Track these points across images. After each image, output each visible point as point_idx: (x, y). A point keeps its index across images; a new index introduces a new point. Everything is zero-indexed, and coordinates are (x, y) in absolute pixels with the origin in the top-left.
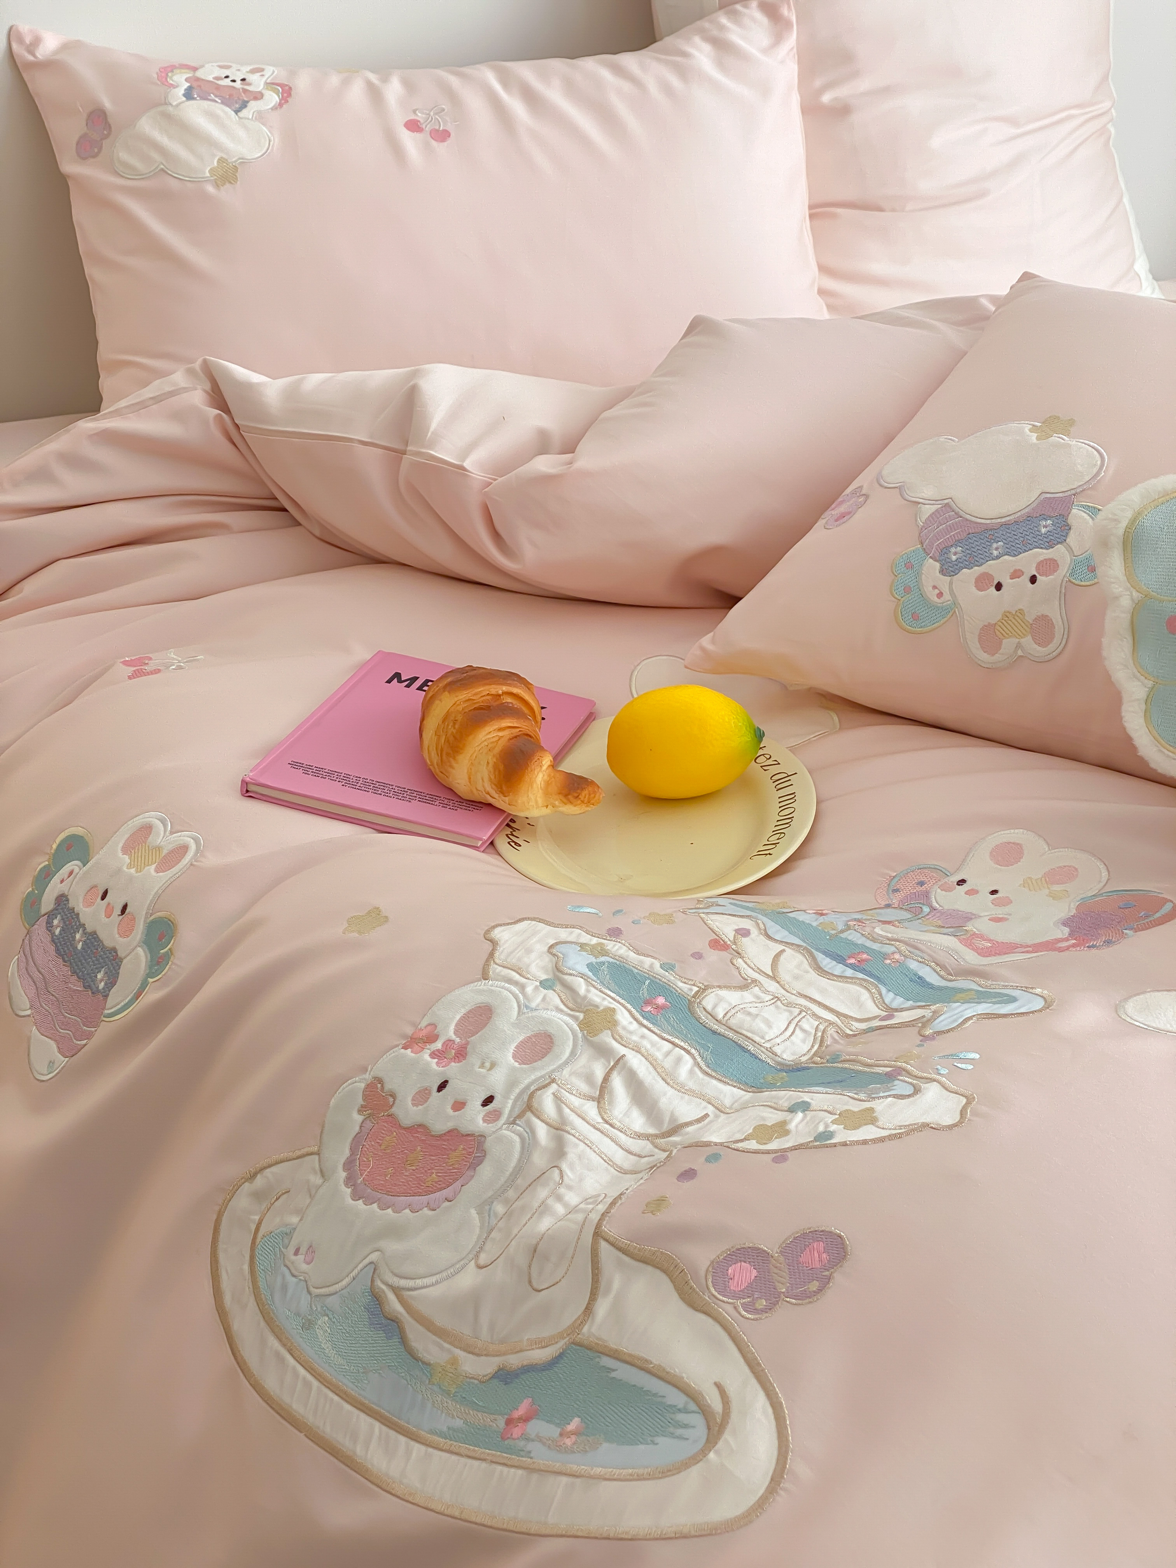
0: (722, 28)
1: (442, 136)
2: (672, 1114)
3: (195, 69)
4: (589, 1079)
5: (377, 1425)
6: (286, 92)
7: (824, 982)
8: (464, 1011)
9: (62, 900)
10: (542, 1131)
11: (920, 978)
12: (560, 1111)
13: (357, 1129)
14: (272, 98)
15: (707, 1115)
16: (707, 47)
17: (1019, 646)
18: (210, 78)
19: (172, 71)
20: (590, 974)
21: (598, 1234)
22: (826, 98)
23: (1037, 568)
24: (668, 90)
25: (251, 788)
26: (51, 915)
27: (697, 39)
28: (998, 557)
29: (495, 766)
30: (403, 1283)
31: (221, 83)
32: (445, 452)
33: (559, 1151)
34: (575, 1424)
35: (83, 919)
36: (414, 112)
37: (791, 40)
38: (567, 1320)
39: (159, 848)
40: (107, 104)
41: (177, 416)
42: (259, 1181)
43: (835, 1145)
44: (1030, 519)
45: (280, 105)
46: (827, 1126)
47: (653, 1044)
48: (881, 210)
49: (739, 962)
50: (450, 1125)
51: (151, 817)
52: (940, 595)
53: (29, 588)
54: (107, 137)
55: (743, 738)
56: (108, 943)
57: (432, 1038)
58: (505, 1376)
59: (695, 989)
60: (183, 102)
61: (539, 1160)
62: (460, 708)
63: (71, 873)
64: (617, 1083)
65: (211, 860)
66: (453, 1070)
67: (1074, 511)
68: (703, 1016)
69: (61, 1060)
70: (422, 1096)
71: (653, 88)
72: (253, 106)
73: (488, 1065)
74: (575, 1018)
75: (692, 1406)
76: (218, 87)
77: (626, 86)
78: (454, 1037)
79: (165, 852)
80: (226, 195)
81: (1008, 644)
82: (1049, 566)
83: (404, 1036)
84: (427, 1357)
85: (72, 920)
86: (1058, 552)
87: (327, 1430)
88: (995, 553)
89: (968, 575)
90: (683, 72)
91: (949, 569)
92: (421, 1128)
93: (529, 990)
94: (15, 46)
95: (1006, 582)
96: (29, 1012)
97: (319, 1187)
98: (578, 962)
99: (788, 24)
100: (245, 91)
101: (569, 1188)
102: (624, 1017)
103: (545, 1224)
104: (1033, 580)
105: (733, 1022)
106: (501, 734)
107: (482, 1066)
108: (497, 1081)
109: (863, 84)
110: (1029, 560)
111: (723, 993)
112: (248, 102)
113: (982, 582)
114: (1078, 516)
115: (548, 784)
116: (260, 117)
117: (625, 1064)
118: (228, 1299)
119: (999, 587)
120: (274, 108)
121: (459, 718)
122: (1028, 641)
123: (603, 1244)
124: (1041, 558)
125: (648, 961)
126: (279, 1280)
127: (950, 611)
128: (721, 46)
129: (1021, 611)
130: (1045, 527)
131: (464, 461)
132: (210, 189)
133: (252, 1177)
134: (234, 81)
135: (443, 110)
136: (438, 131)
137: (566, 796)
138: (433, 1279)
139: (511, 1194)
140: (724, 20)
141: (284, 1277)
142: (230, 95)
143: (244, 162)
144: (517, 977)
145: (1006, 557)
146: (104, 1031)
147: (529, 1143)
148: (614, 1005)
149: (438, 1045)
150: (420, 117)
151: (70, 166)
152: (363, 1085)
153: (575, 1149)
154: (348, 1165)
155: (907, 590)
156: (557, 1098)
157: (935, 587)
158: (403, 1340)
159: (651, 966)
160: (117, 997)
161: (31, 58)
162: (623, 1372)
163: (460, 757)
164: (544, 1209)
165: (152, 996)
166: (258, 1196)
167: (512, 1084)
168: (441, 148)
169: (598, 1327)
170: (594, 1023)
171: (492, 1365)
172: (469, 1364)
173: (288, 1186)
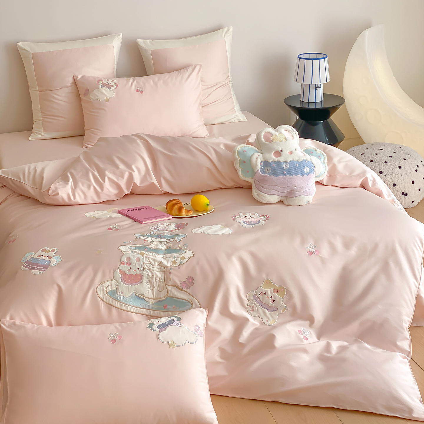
4: (147, 261)
15: (162, 259)
20: (136, 249)
33: (152, 273)
34: (174, 306)
38: (166, 294)
42: (103, 285)
43: (183, 264)
46: (180, 260)
47: (151, 254)
61: (150, 275)
68: (151, 248)
98: (133, 248)
105: (156, 248)
111: (151, 245)
117: (150, 258)
123: (167, 285)
126: (118, 297)
148: (142, 251)
156: (146, 265)
158: (145, 300)
159: (141, 246)
169: (171, 295)
170: (142, 254)
171: (157, 300)
172: (154, 301)
173: (110, 284)
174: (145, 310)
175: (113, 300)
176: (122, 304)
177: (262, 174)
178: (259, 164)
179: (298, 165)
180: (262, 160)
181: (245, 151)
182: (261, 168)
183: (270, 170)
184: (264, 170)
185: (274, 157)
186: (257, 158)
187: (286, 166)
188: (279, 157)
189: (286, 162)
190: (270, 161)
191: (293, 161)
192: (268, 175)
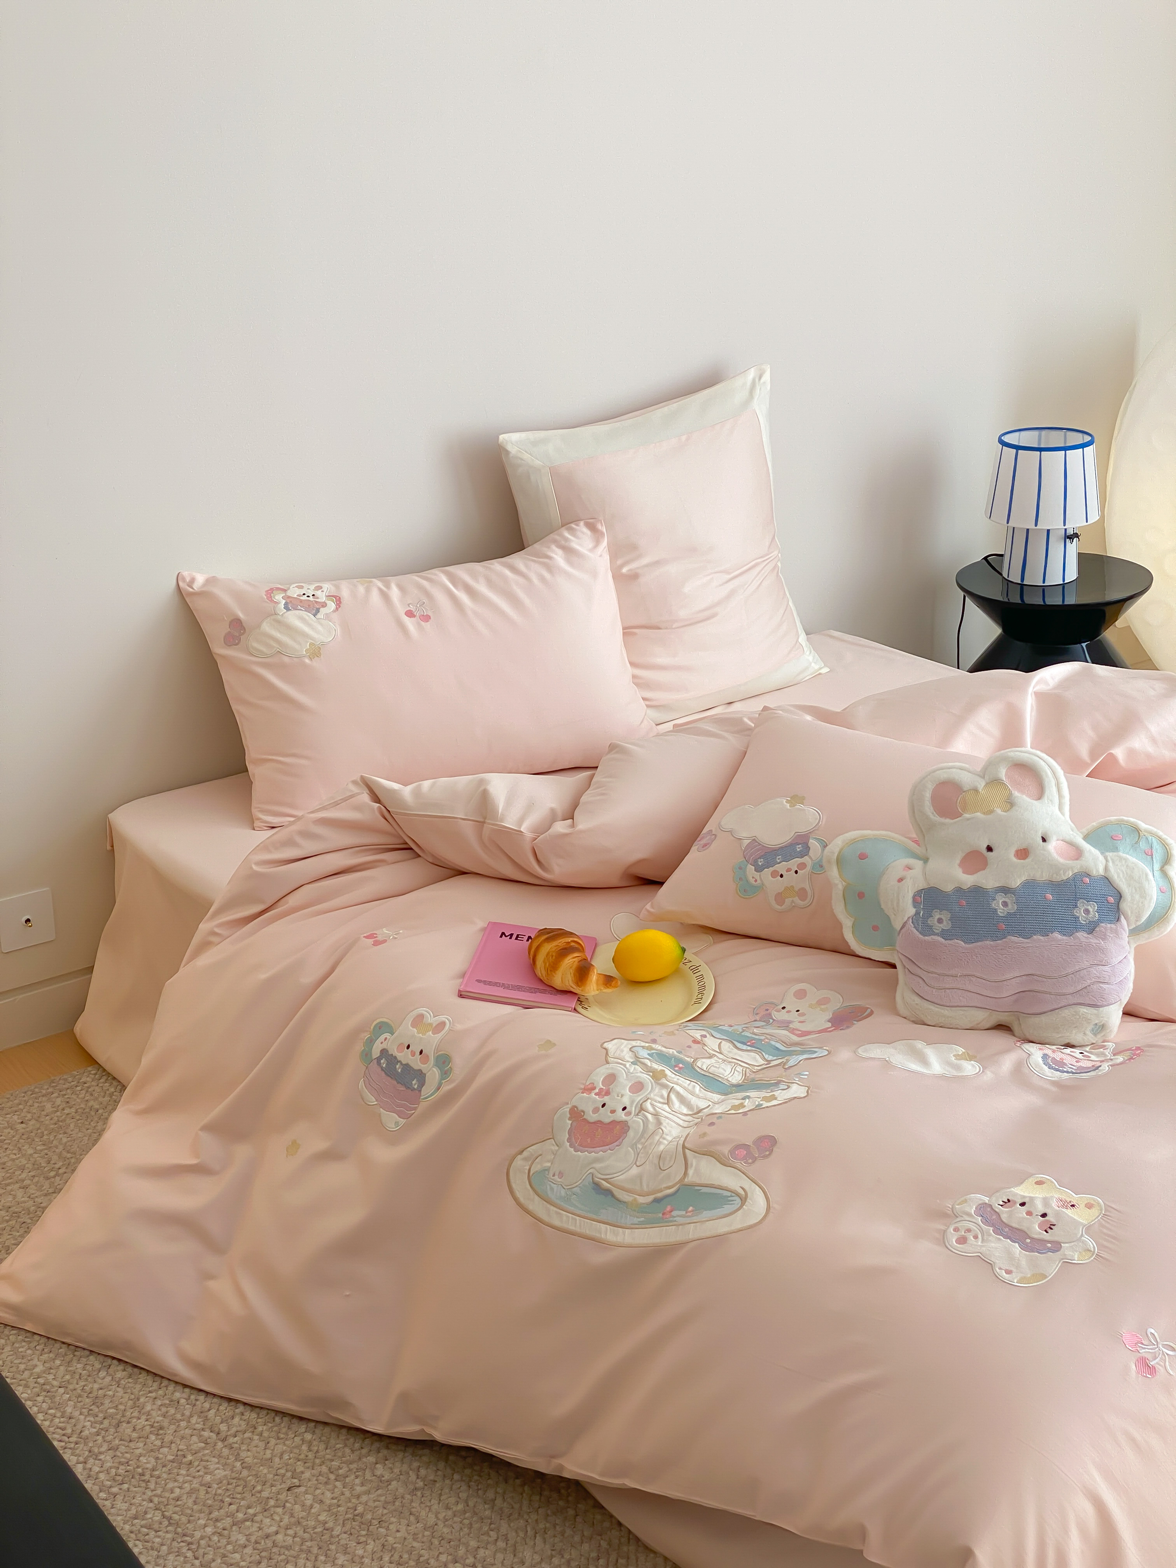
0: (566, 540)
1: (426, 618)
2: (697, 1106)
3: (285, 591)
4: (662, 1097)
5: (608, 1226)
6: (338, 601)
7: (740, 1052)
8: (603, 1077)
9: (384, 1052)
10: (650, 1116)
11: (777, 1048)
12: (654, 1109)
13: (570, 1126)
14: (332, 605)
15: (710, 1105)
16: (560, 552)
17: (793, 901)
18: (295, 596)
19: (272, 592)
21: (684, 1147)
22: (624, 570)
23: (798, 867)
24: (542, 579)
25: (463, 993)
26: (379, 1059)
27: (554, 547)
28: (780, 863)
29: (574, 975)
30: (608, 1177)
31: (301, 598)
32: (510, 823)
33: (659, 1123)
34: (691, 1208)
35: (399, 1059)
36: (409, 605)
37: (605, 543)
38: (678, 1178)
39: (431, 1024)
40: (241, 616)
41: (358, 808)
42: (525, 1154)
43: (764, 1108)
44: (791, 845)
45: (337, 609)
46: (759, 1102)
47: (683, 1082)
48: (659, 628)
49: (706, 1048)
50: (612, 1119)
51: (422, 1010)
52: (756, 881)
53: (293, 900)
54: (243, 634)
55: (678, 951)
56: (416, 1068)
57: (594, 1088)
58: (657, 1201)
59: (693, 1060)
60: (284, 613)
61: (651, 1127)
62: (554, 950)
63: (386, 1039)
64: (673, 1096)
65: (459, 1027)
66: (606, 1099)
67: (810, 841)
69: (402, 1121)
70: (596, 1110)
71: (535, 580)
72: (323, 611)
73: (620, 1096)
74: (649, 1075)
75: (733, 1195)
76: (301, 601)
77: (521, 580)
78: (602, 1087)
79: (434, 1025)
80: (316, 663)
81: (788, 901)
82: (803, 866)
83: (581, 1089)
84: (624, 1200)
85: (392, 1060)
86: (806, 859)
87: (588, 1232)
88: (778, 861)
89: (767, 871)
90: (549, 568)
91: (759, 869)
92: (599, 1122)
93: (628, 1066)
94: (181, 584)
95: (784, 873)
96: (376, 1103)
97: (557, 1151)
98: (644, 1053)
99: (602, 534)
100: (316, 602)
101: (667, 1135)
102: (668, 1072)
103: (662, 1147)
104: (796, 872)
106: (574, 960)
107: (618, 1096)
108: (626, 1101)
109: (645, 561)
110: (794, 863)
111: (704, 1060)
112: (319, 608)
113: (774, 874)
114: (812, 843)
115: (597, 980)
116: (327, 617)
117: (674, 1090)
118: (522, 1200)
119: (782, 876)
120: (334, 611)
121: (554, 954)
122: (797, 900)
123: (687, 1151)
124: (799, 862)
125: (671, 1051)
126: (548, 1187)
127: (761, 888)
128: (568, 551)
129: (792, 887)
130: (799, 848)
131: (520, 828)
132: (307, 661)
133: (521, 1152)
134: (308, 596)
135: (424, 603)
136: (423, 615)
137: (606, 985)
138: (621, 1173)
139: (643, 1140)
140: (567, 534)
141: (550, 1185)
142: (309, 606)
143: (323, 644)
144: (621, 1061)
145: (783, 863)
146: (423, 1106)
147: (646, 1121)
148: (664, 1069)
149: (597, 1090)
150: (412, 608)
151: (219, 649)
152: (568, 1110)
153: (665, 1122)
154: (569, 1140)
155: (740, 879)
156: (651, 1104)
157: (753, 878)
158: (613, 1195)
159: (673, 1052)
160: (425, 1091)
161: (191, 590)
162: (704, 1190)
163: (557, 972)
164: (659, 1143)
165: (446, 1088)
166: (526, 1159)
167: (632, 1102)
168: (427, 625)
169: (692, 1178)
170: (657, 1076)
171: (651, 1198)
172: (641, 1200)
173: (540, 1153)
174: (609, 1228)
175: (536, 1197)
176: (552, 1208)
177: (921, 936)
178: (910, 901)
179: (1050, 897)
180: (922, 885)
181: (863, 856)
182: (917, 913)
183: (950, 922)
184: (929, 922)
185: (964, 873)
186: (900, 880)
187: (1005, 904)
188: (981, 872)
189: (1005, 890)
190: (949, 888)
191: (1030, 884)
192: (943, 940)
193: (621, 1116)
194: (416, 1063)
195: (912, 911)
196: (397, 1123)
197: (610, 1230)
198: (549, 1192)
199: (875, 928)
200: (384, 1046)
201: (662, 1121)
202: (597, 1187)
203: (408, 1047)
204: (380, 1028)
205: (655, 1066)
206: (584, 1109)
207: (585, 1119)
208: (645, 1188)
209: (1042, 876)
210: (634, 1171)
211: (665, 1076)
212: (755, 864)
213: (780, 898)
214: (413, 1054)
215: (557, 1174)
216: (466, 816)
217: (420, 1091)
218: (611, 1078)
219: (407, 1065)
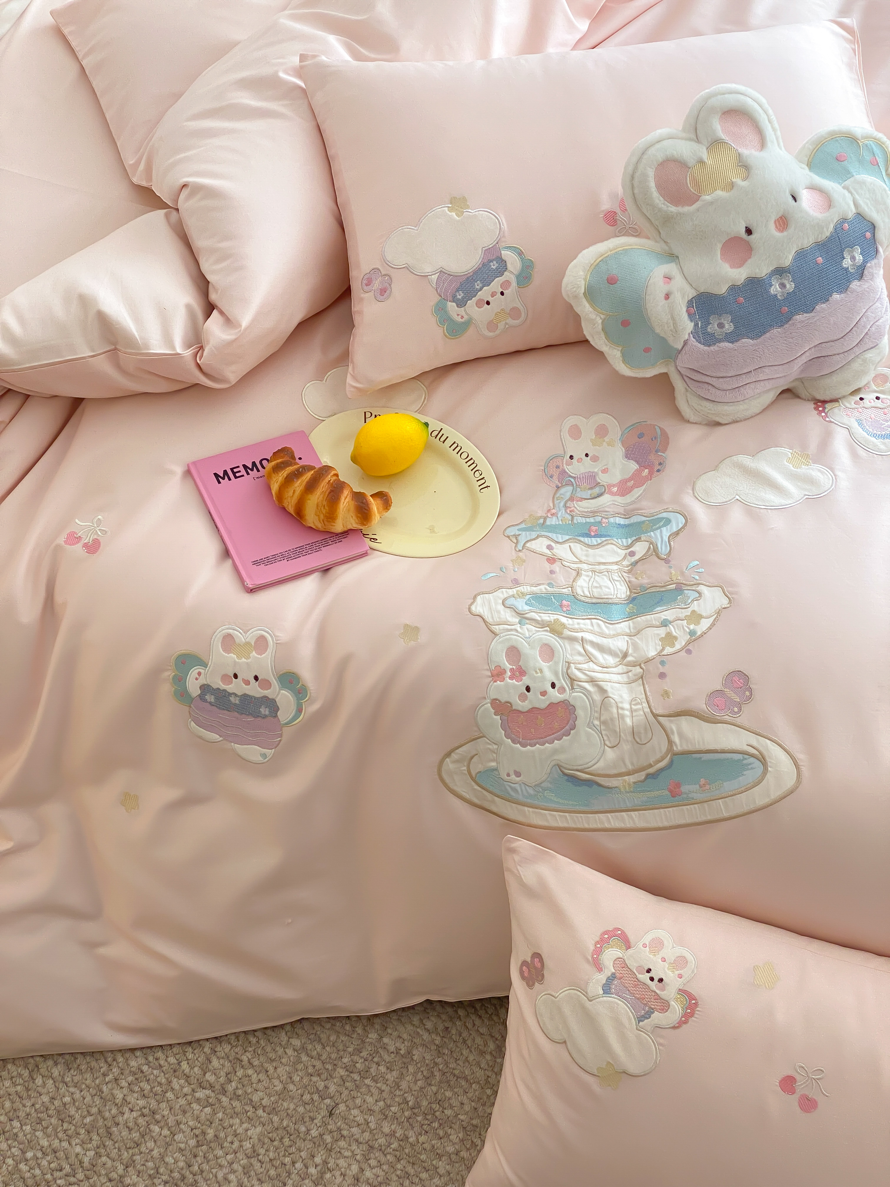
2: (619, 650)
4: (580, 654)
5: (608, 814)
7: (598, 551)
8: (504, 653)
9: (205, 688)
10: (587, 686)
12: (585, 674)
13: (500, 721)
17: (506, 324)
20: (531, 608)
21: (655, 716)
23: (501, 287)
25: (249, 588)
26: (202, 697)
28: (481, 289)
30: (583, 767)
33: (602, 691)
35: (231, 691)
38: (664, 748)
39: (248, 643)
42: (454, 756)
43: (701, 636)
44: (485, 265)
46: (686, 627)
47: (585, 624)
49: (564, 563)
50: (548, 703)
51: (225, 630)
52: (462, 317)
56: (258, 695)
57: (503, 672)
59: (569, 589)
61: (597, 697)
63: (199, 674)
64: (589, 648)
65: (282, 634)
66: (526, 680)
67: (502, 252)
68: (583, 599)
69: (270, 752)
70: (523, 698)
73: (538, 671)
74: (547, 631)
78: (511, 667)
79: (253, 643)
81: (501, 326)
82: (506, 284)
83: (489, 677)
84: (614, 786)
85: (221, 694)
86: (507, 275)
88: (479, 288)
89: (471, 303)
91: (461, 304)
92: (533, 710)
93: (519, 629)
95: (490, 299)
96: (220, 739)
97: (497, 749)
98: (521, 605)
101: (622, 703)
102: (562, 619)
103: (628, 722)
104: (502, 293)
105: (596, 595)
108: (550, 677)
110: (496, 285)
111: (577, 582)
113: (479, 304)
114: (506, 254)
117: (586, 640)
119: (488, 303)
122: (511, 321)
123: (660, 718)
124: (501, 282)
125: (542, 587)
127: (470, 322)
129: (502, 309)
130: (494, 265)
133: (448, 755)
138: (596, 760)
139: (597, 715)
144: (509, 627)
145: (485, 288)
146: (289, 731)
147: (587, 693)
148: (556, 617)
149: (508, 673)
152: (488, 704)
153: (607, 686)
154: (508, 736)
155: (444, 320)
156: (577, 669)
157: (458, 315)
158: (599, 785)
159: (546, 589)
160: (283, 716)
164: (621, 716)
165: (309, 709)
166: (458, 762)
167: (556, 674)
169: (681, 746)
170: (556, 629)
171: (642, 776)
172: (632, 779)
173: (474, 752)
174: (610, 816)
175: (496, 799)
176: (526, 809)
177: (706, 348)
178: (685, 316)
179: (820, 260)
180: (691, 293)
181: (612, 281)
182: (696, 325)
183: (731, 324)
184: (709, 330)
185: (731, 268)
186: (667, 296)
187: (783, 286)
188: (749, 261)
189: (780, 272)
190: (722, 290)
191: (801, 255)
192: (730, 344)
193: (555, 695)
194: (255, 690)
195: (690, 326)
196: (264, 756)
197: (612, 817)
198: (512, 793)
199: (647, 350)
200: (202, 681)
201: (605, 688)
202: (573, 779)
203: (236, 676)
204: (183, 663)
205: (546, 617)
206: (508, 700)
207: (515, 710)
208: (630, 767)
209: (808, 241)
210: (610, 754)
211: (563, 626)
212: (454, 300)
213: (492, 325)
214: (247, 683)
215: (512, 773)
216: (94, 352)
217: (276, 716)
218: (514, 652)
219: (245, 696)
